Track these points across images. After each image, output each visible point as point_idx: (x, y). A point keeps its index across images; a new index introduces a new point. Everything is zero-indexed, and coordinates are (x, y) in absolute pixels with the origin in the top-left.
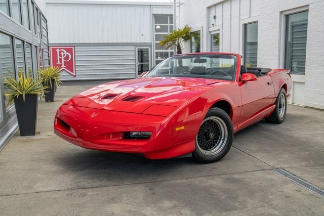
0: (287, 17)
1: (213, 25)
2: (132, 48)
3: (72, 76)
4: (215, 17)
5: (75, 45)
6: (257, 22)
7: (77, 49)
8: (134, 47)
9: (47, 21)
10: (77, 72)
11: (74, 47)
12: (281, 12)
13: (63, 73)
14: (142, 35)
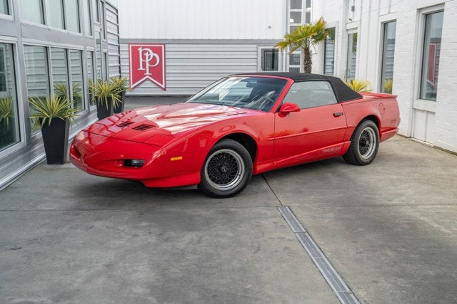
0: (427, 16)
1: (350, 20)
3: (160, 89)
4: (353, 9)
5: (165, 42)
6: (395, 21)
7: (169, 47)
8: (255, 46)
9: (117, 11)
10: (167, 82)
11: (164, 44)
12: (420, 10)
13: (148, 84)
14: (269, 27)
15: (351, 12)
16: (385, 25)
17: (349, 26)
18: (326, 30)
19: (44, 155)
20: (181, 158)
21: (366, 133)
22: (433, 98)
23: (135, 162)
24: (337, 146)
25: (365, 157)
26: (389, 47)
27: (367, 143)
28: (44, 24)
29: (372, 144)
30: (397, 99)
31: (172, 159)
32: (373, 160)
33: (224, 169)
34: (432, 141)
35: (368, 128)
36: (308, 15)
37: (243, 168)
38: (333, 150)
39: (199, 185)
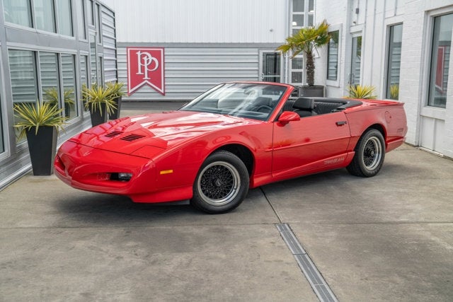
0: (436, 19)
1: (354, 22)
2: (254, 52)
4: (358, 11)
5: (165, 46)
7: (168, 52)
8: (257, 49)
10: (166, 87)
11: (163, 48)
12: (428, 12)
13: (146, 89)
14: (271, 31)
15: (355, 15)
16: (391, 28)
17: (353, 30)
18: (329, 33)
19: (30, 165)
20: (171, 171)
21: (371, 143)
22: (442, 105)
23: (122, 175)
24: (340, 157)
25: (370, 168)
26: (395, 51)
27: (373, 153)
28: (33, 27)
29: (377, 155)
30: (404, 106)
31: (162, 173)
32: (378, 171)
33: (219, 183)
34: (441, 151)
35: (373, 137)
36: (311, 18)
37: (239, 182)
38: (335, 160)
39: (191, 201)
